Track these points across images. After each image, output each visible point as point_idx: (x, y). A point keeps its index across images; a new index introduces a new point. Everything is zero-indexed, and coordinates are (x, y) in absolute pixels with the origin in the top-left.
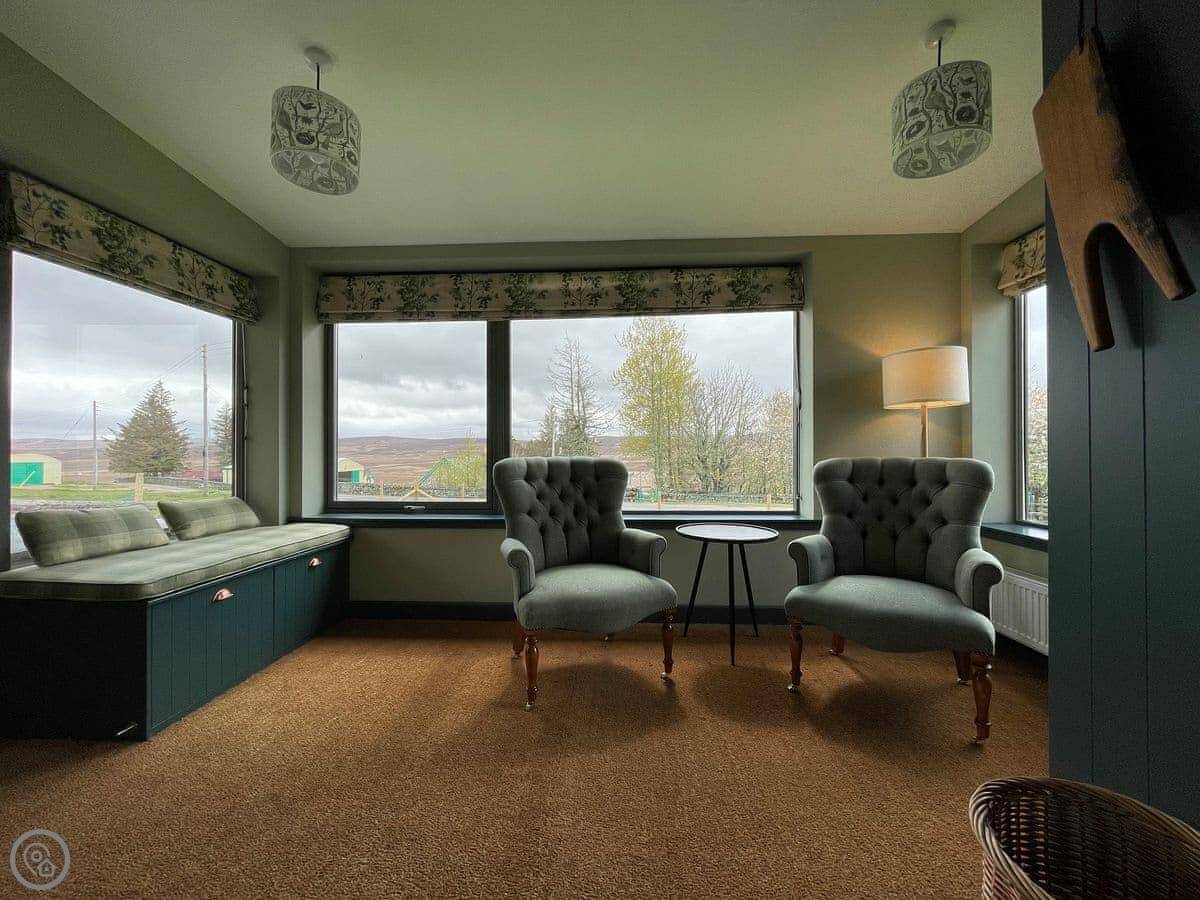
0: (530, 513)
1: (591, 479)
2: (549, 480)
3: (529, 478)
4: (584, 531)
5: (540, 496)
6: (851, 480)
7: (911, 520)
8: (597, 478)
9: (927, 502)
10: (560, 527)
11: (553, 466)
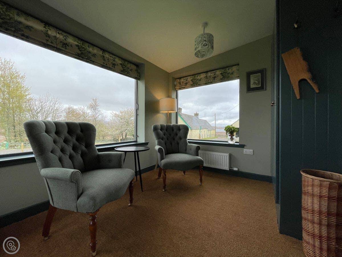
0: (52, 152)
1: (79, 132)
2: (57, 133)
3: (47, 131)
4: (80, 157)
5: (55, 142)
6: (161, 130)
7: (174, 139)
8: (82, 131)
9: (177, 135)
10: (68, 157)
11: (57, 125)
